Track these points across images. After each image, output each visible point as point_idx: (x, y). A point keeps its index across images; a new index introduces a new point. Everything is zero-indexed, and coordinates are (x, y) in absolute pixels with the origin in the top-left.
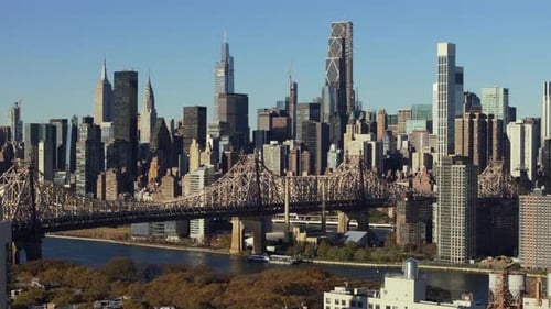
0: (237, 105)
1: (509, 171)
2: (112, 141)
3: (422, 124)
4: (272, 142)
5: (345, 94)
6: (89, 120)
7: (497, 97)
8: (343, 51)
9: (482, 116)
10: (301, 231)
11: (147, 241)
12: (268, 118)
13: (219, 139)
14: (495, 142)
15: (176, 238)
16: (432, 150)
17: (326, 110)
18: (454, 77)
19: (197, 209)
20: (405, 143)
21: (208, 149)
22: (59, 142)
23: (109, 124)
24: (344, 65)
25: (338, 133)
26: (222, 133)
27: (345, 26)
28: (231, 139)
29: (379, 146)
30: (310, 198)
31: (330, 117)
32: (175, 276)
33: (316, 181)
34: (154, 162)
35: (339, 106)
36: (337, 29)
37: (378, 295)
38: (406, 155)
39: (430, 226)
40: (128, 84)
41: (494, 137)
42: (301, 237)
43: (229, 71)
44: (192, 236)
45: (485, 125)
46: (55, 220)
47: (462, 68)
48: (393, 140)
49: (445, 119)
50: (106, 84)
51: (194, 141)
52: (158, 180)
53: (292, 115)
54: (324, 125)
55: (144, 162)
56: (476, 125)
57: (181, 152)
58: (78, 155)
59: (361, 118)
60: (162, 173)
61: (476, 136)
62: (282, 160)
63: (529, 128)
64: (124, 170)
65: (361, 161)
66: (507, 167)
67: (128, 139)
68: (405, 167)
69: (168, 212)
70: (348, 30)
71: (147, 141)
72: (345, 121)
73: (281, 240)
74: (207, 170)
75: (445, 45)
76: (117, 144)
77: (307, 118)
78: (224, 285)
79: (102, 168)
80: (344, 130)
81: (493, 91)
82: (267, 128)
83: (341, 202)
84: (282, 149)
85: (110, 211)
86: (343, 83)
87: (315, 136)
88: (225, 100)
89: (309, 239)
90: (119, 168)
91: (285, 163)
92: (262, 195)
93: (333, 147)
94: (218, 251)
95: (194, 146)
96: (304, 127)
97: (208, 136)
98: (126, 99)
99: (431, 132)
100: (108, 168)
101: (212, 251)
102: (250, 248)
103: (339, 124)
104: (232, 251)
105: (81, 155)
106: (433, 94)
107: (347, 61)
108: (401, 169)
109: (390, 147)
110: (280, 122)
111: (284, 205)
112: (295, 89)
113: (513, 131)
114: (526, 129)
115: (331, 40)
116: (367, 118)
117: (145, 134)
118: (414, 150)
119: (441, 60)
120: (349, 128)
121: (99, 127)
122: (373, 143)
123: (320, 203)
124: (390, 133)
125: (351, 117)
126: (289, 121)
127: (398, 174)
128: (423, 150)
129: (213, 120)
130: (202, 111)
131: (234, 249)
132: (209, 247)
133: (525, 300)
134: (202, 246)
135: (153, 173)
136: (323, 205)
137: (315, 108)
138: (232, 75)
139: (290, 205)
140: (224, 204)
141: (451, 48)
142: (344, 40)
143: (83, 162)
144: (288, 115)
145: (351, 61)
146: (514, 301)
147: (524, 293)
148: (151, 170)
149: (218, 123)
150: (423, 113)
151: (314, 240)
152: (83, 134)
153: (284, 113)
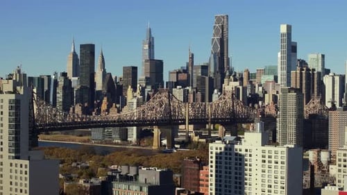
0: (157, 67)
1: (325, 103)
2: (79, 87)
3: (271, 78)
4: (178, 87)
5: (224, 60)
6: (64, 75)
7: (318, 60)
8: (222, 33)
9: (308, 70)
10: (196, 135)
11: (101, 143)
12: (175, 75)
13: (145, 87)
14: (316, 86)
15: (119, 141)
16: (277, 92)
17: (212, 69)
18: (291, 48)
19: (132, 121)
20: (261, 88)
21: (138, 91)
22: (46, 88)
23: (77, 78)
24: (223, 42)
25: (219, 83)
26: (147, 84)
27: (223, 18)
28: (152, 88)
29: (245, 89)
30: (202, 116)
31: (214, 74)
32: (119, 153)
33: (205, 105)
34: (105, 100)
35: (219, 68)
36: (218, 19)
37: (241, 144)
38: (261, 95)
39: (275, 132)
40: (89, 52)
41: (316, 82)
42: (196, 139)
43: (151, 46)
44: (129, 139)
45: (310, 75)
46: (47, 125)
47: (296, 43)
48: (253, 87)
49: (285, 72)
50: (75, 55)
51: (130, 87)
52: (108, 110)
53: (190, 73)
54: (210, 78)
55: (98, 101)
56: (304, 75)
57: (121, 94)
58: (58, 95)
59: (233, 74)
60: (110, 106)
61: (304, 82)
62: (184, 97)
63: (337, 79)
64: (86, 105)
65: (233, 94)
66: (323, 101)
67: (89, 86)
68: (260, 103)
69: (115, 121)
70: (225, 20)
71: (100, 89)
72: (223, 76)
73: (183, 141)
74: (138, 99)
75: (285, 26)
76: (82, 89)
77: (200, 75)
78: (149, 157)
79: (72, 103)
80: (222, 82)
81: (315, 56)
82: (175, 80)
83: (220, 119)
84: (184, 91)
85: (79, 120)
86: (222, 53)
87: (205, 85)
88: (148, 63)
89: (201, 140)
90: (83, 103)
91: (186, 99)
92: (172, 113)
93: (216, 91)
94: (144, 148)
95: (130, 89)
96: (197, 80)
97: (138, 85)
98: (88, 61)
99: (277, 82)
100: (76, 103)
101: (142, 148)
102: (165, 146)
103: (220, 78)
104: (153, 148)
105: (60, 95)
106: (278, 59)
107: (225, 40)
108: (258, 103)
109: (251, 91)
110: (183, 77)
111: (185, 120)
112: (192, 57)
113: (327, 80)
114: (336, 79)
115: (215, 26)
116: (237, 75)
117: (99, 85)
118: (266, 92)
119: (282, 35)
120: (226, 80)
121: (70, 80)
122: (241, 87)
123: (208, 119)
124: (251, 82)
125: (227, 74)
126: (188, 76)
127: (256, 106)
128: (271, 92)
129: (141, 76)
130: (135, 69)
131: (155, 146)
132: (139, 145)
133: (331, 166)
134: (136, 145)
135: (104, 107)
136: (210, 120)
137: (205, 68)
138: (153, 48)
139: (189, 120)
140: (149, 118)
141: (289, 28)
142: (222, 26)
143: (61, 100)
144: (187, 73)
145: (227, 40)
146: (324, 168)
147: (330, 162)
148: (103, 105)
149: (144, 77)
150: (272, 71)
151: (204, 140)
152: (61, 83)
153: (185, 71)
